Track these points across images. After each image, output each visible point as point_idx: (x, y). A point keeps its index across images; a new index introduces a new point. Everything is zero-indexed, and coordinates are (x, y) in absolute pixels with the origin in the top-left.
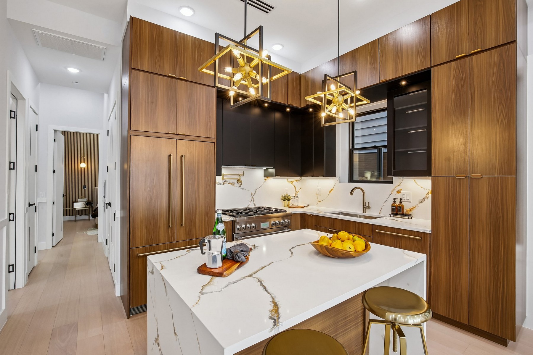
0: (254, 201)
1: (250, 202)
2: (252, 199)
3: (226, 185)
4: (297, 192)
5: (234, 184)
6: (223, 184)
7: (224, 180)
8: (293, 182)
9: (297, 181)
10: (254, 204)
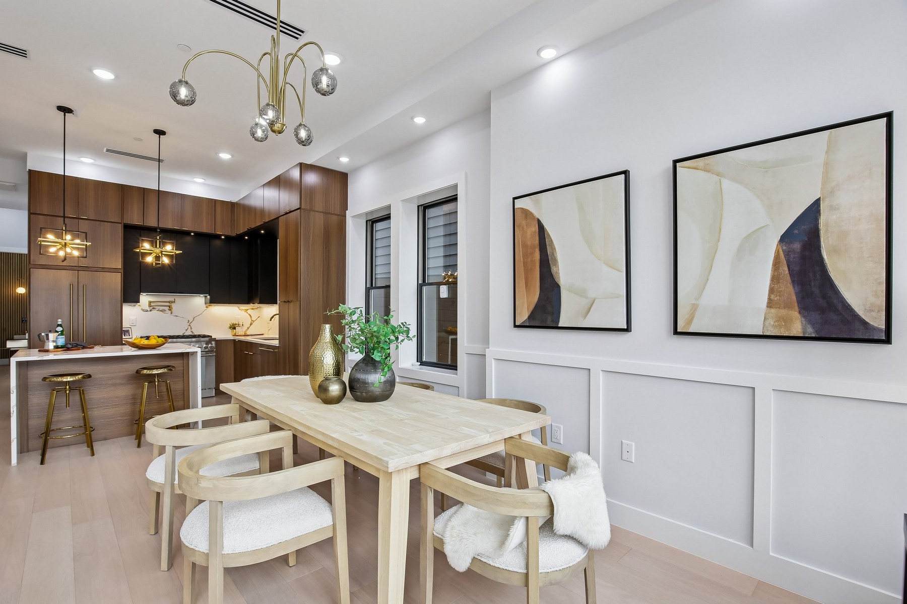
0: (191, 329)
1: (187, 330)
2: (189, 327)
3: (154, 312)
4: (254, 321)
5: (165, 311)
6: (151, 311)
7: (152, 307)
8: (248, 310)
9: (252, 309)
10: (192, 332)
